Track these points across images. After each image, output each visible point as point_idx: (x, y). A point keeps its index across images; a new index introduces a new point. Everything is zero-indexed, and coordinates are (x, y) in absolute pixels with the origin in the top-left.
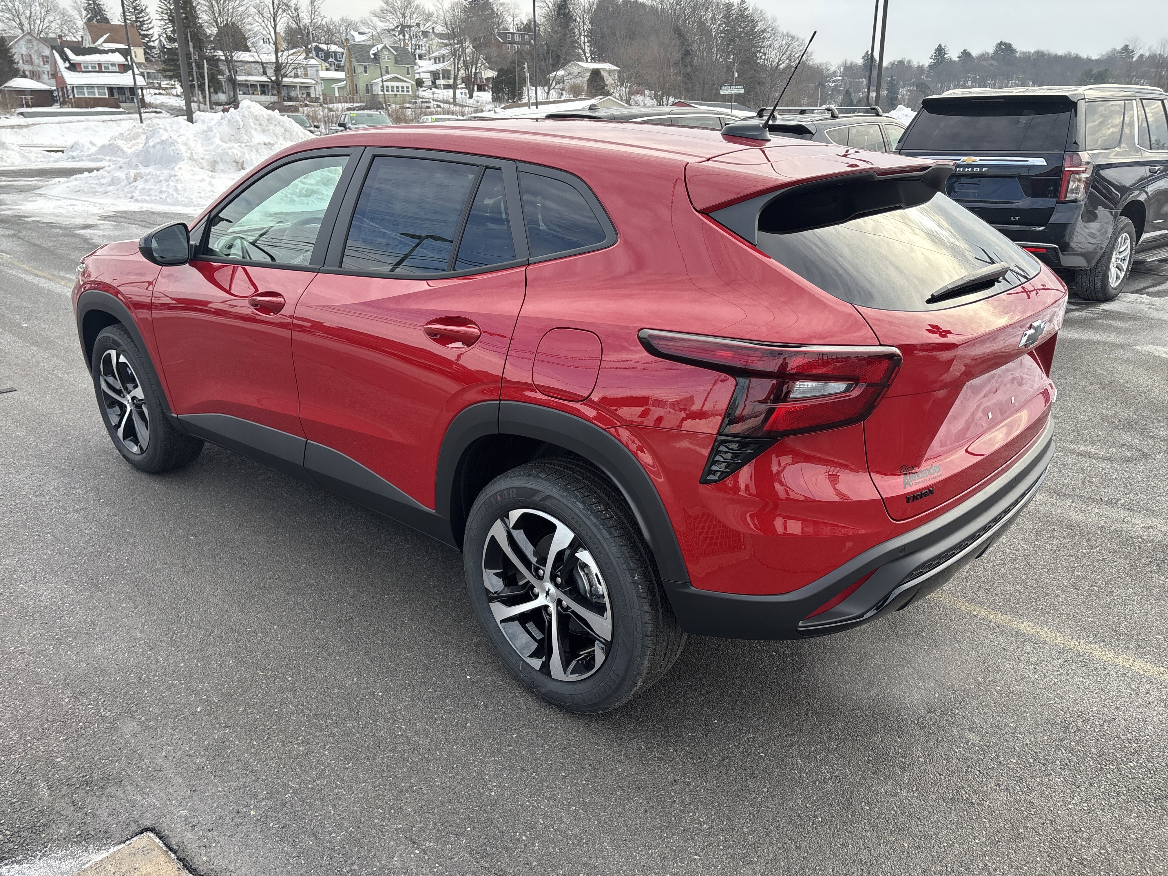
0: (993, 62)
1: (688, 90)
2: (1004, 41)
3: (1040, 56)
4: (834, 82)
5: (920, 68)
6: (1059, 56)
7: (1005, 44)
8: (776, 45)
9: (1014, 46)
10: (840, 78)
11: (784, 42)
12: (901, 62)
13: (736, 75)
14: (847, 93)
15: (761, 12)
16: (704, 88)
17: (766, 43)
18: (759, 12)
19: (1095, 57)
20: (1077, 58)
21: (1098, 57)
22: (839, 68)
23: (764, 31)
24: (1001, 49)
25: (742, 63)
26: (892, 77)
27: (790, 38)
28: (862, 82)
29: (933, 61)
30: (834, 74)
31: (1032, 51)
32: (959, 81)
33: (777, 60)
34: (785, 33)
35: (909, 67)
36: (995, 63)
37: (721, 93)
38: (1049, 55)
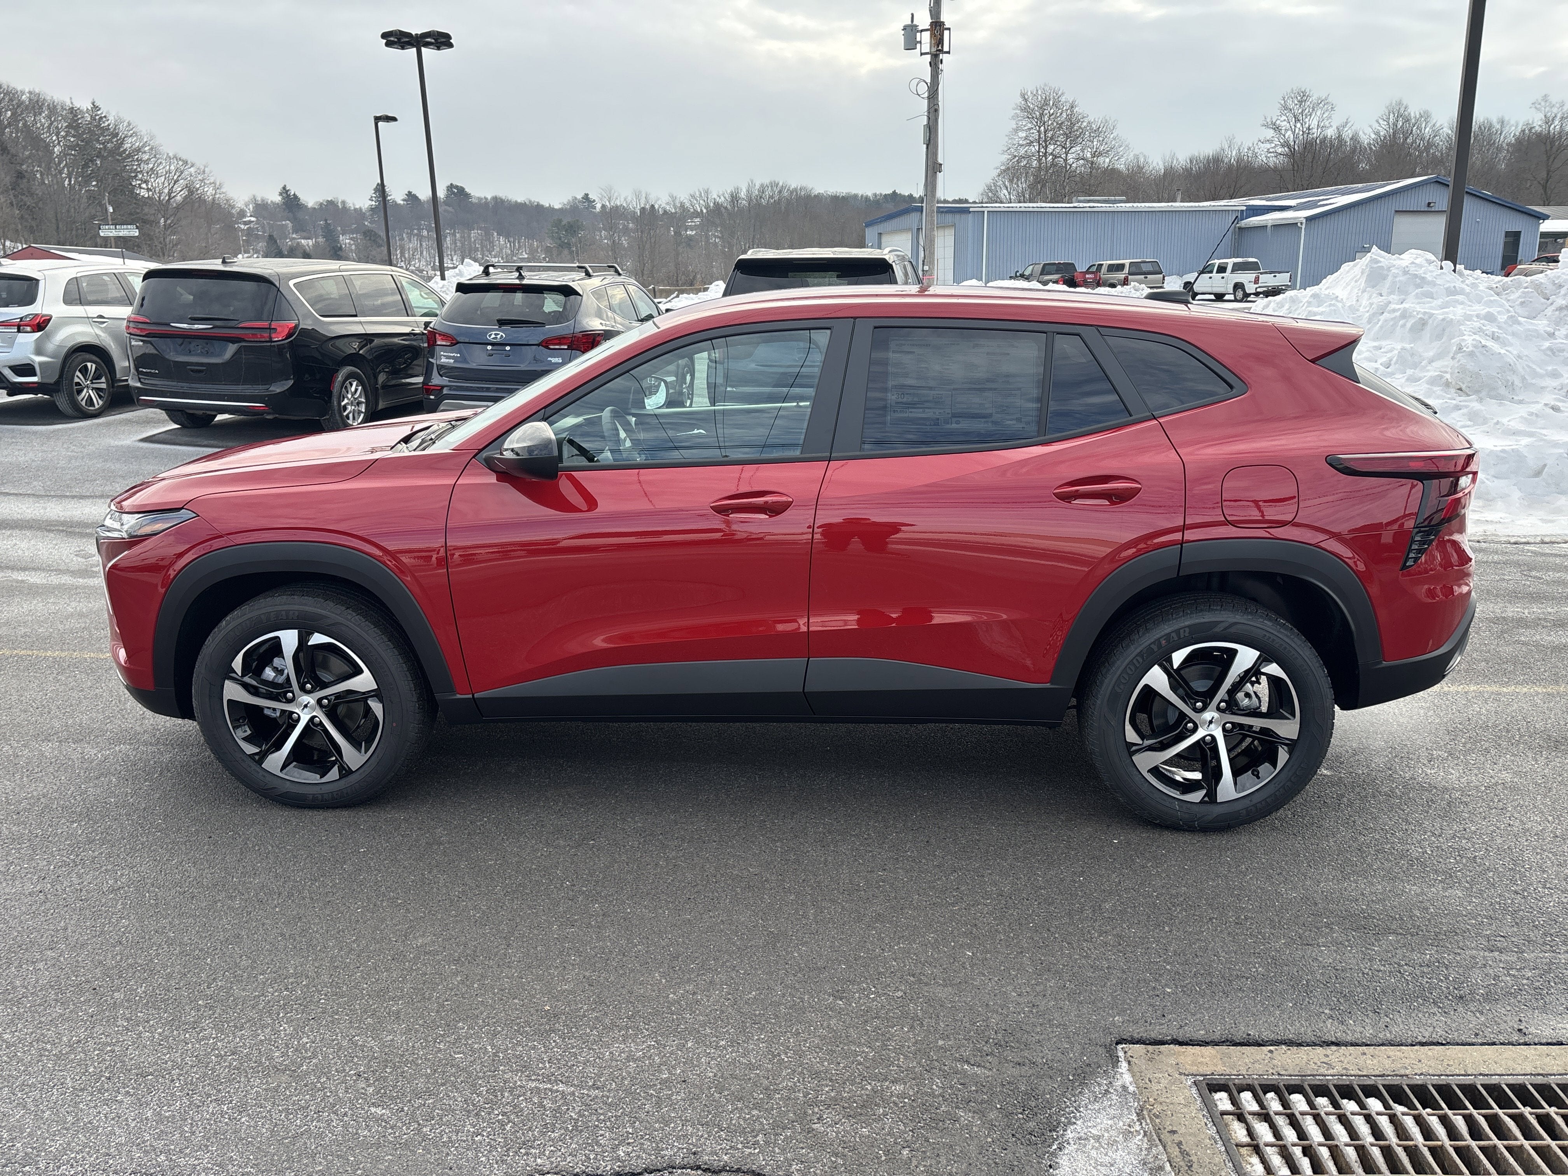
0: (447, 208)
1: (32, 230)
2: (454, 183)
3: (498, 202)
4: (245, 223)
5: (359, 211)
6: (521, 204)
7: (457, 187)
8: (161, 170)
9: (467, 190)
10: (253, 219)
11: (172, 167)
12: (331, 203)
13: (111, 210)
14: (271, 239)
15: (129, 124)
16: (58, 228)
17: (145, 167)
18: (125, 124)
19: (557, 206)
20: (539, 208)
21: (560, 206)
22: (247, 205)
23: (138, 150)
24: (453, 193)
25: (114, 192)
26: (326, 220)
27: (181, 163)
28: (286, 225)
29: (373, 203)
30: (242, 213)
31: (489, 197)
32: (412, 230)
33: (166, 191)
34: (171, 155)
35: (345, 209)
36: (450, 209)
37: (102, 234)
38: (509, 202)
